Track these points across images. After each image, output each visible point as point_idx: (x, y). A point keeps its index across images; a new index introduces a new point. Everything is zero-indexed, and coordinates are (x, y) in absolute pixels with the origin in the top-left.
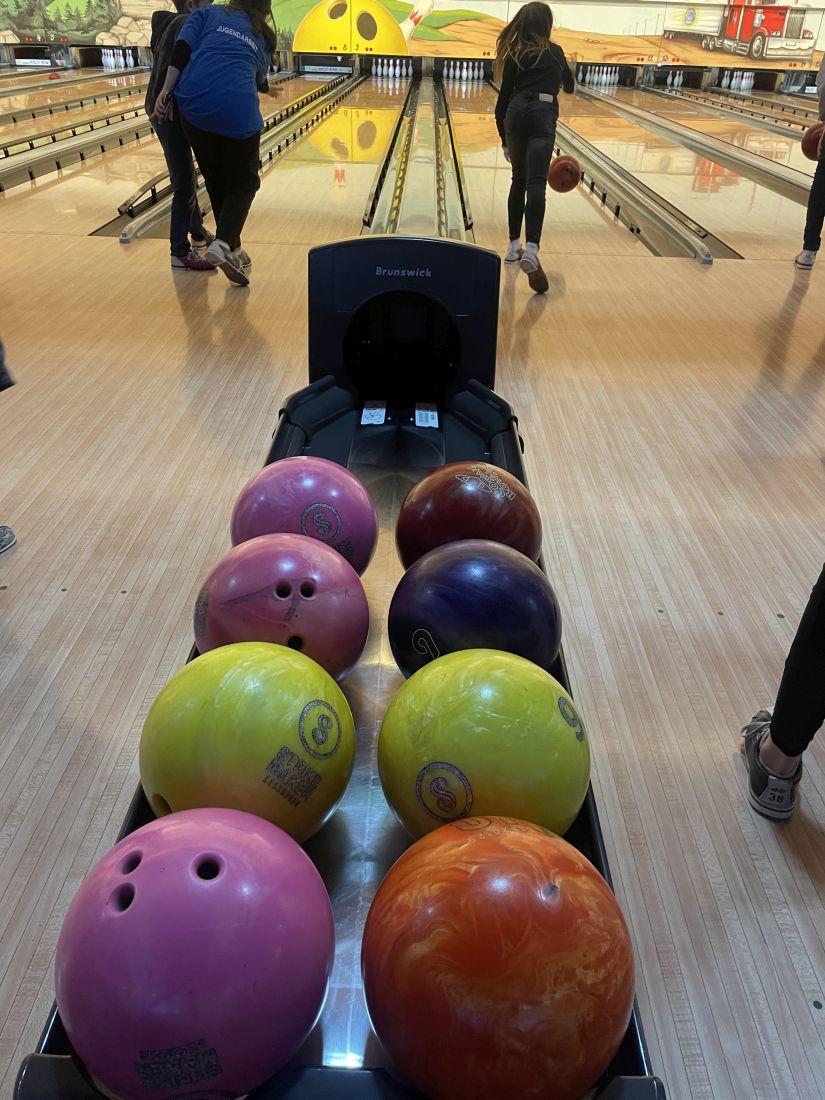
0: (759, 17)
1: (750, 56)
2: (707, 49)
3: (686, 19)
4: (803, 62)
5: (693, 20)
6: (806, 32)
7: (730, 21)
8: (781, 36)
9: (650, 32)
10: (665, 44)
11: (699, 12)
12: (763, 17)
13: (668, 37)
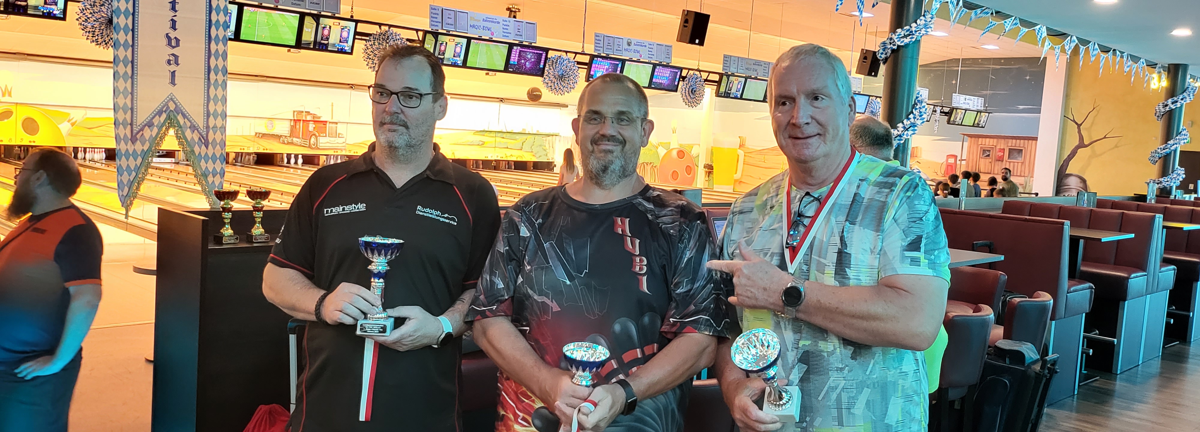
0: (311, 126)
1: (310, 147)
2: (284, 143)
3: (268, 126)
4: (341, 150)
5: (273, 126)
6: (339, 134)
7: (295, 127)
8: (326, 136)
9: (247, 133)
10: (257, 139)
11: (276, 122)
12: (314, 126)
13: (259, 137)
